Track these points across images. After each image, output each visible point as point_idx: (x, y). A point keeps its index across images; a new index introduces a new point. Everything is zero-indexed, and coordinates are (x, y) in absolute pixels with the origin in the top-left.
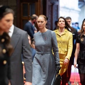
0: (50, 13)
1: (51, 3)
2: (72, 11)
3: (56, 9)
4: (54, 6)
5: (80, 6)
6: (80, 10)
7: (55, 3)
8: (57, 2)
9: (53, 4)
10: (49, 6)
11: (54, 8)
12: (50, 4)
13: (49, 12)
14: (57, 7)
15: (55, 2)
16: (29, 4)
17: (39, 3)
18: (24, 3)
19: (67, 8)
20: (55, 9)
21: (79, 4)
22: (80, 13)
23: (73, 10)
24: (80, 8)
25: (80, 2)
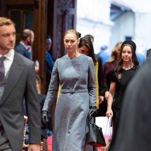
0: (60, 28)
1: (61, 11)
2: (98, 25)
3: (70, 21)
4: (67, 16)
5: (114, 17)
6: (112, 24)
7: (68, 11)
8: (72, 9)
9: (65, 13)
10: (57, 16)
11: (68, 20)
12: (60, 13)
13: (57, 28)
14: (73, 18)
15: (69, 9)
16: (22, 11)
17: (40, 10)
18: (14, 10)
19: (90, 21)
20: (69, 23)
21: (112, 14)
22: (113, 30)
23: (101, 23)
24: (113, 20)
25: (113, 11)
